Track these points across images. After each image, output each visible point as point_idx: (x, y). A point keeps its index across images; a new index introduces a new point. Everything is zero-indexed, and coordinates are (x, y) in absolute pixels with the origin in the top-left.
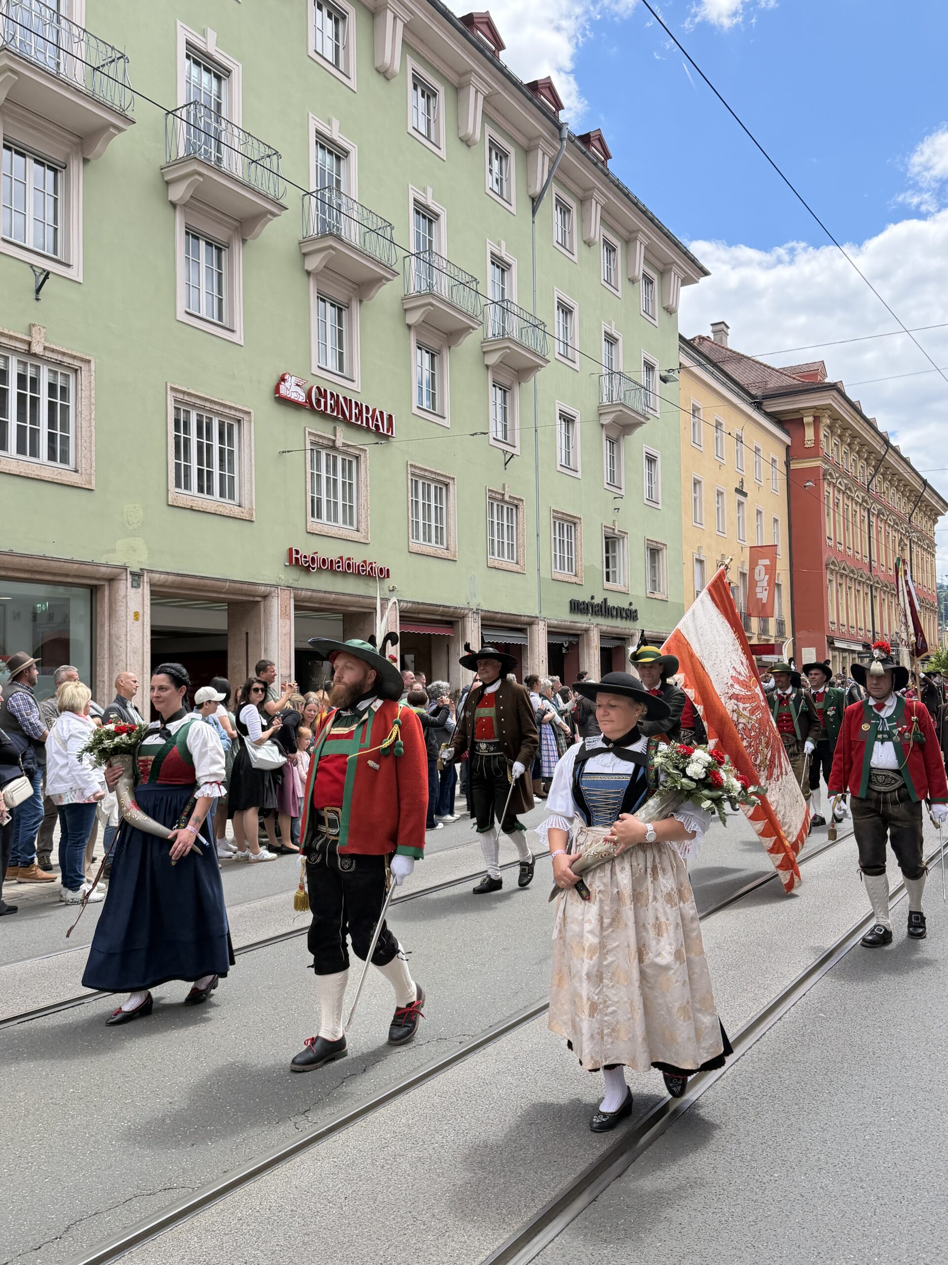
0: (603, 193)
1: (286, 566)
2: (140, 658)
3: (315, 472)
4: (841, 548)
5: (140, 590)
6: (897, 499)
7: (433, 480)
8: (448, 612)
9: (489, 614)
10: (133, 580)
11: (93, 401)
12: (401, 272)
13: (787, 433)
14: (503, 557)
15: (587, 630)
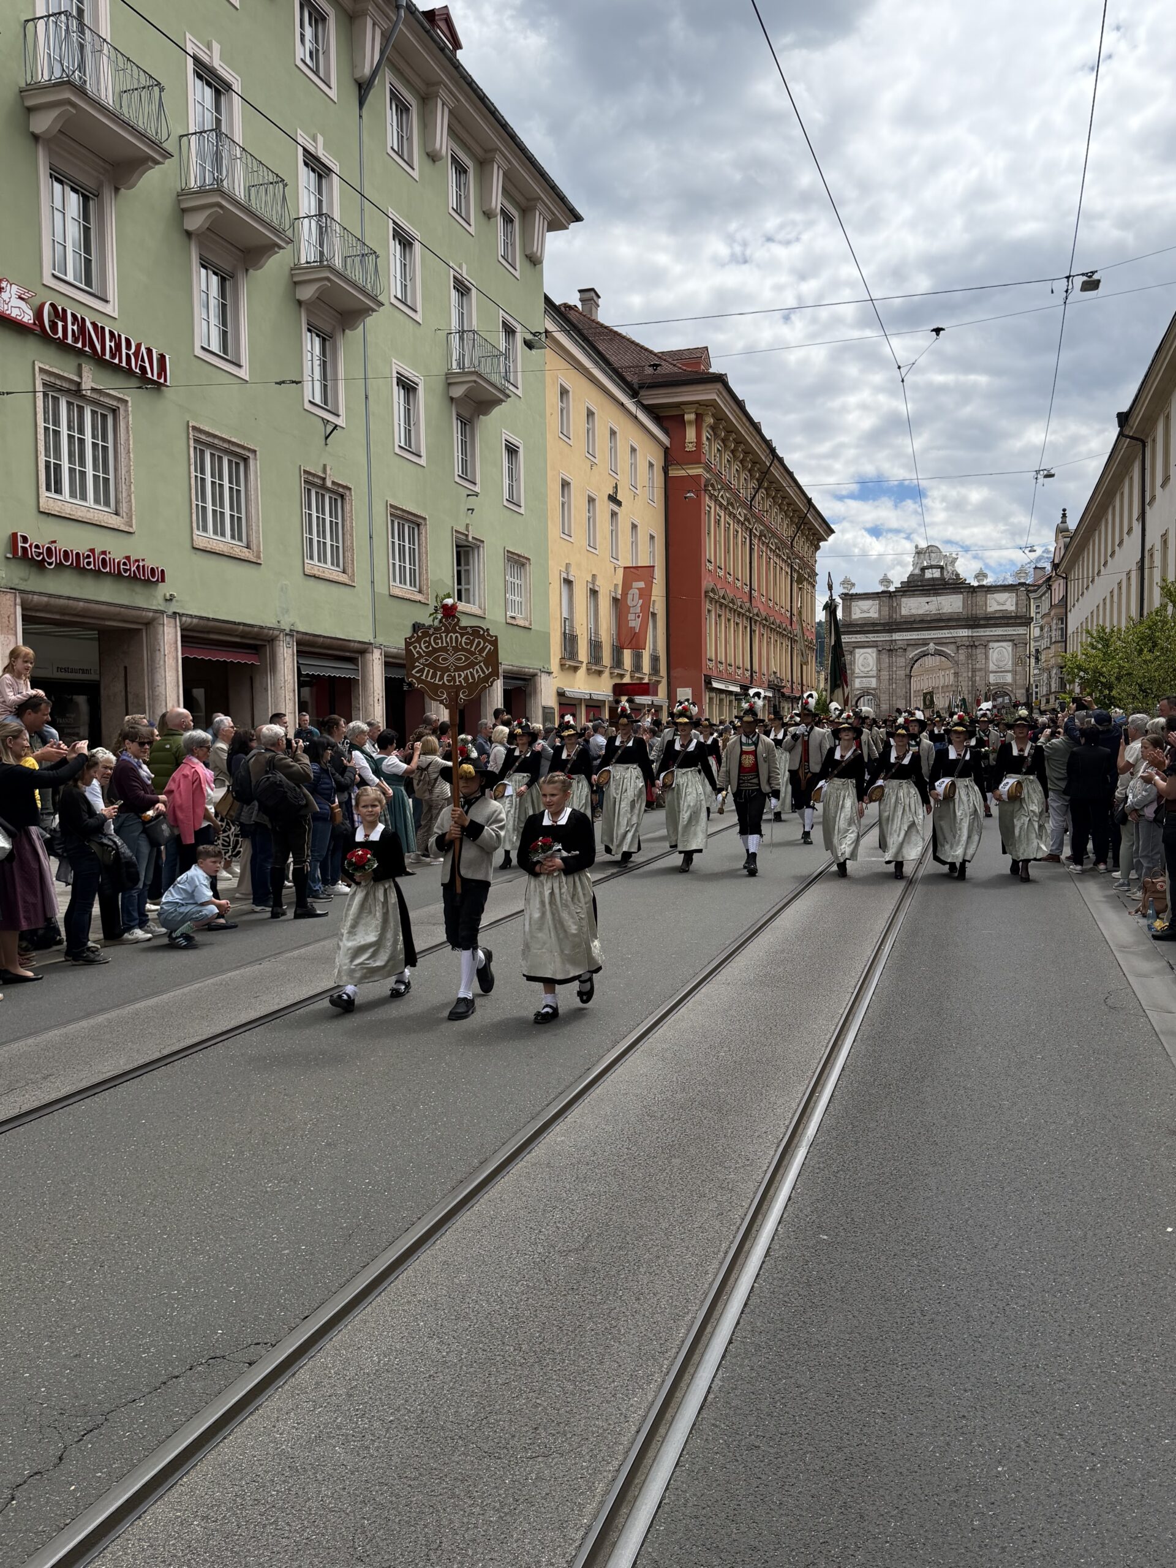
0: (451, 92)
1: (8, 558)
3: (51, 427)
4: (722, 573)
6: (780, 520)
7: (226, 451)
8: (250, 633)
9: (307, 637)
12: (176, 153)
13: (666, 431)
14: (325, 562)
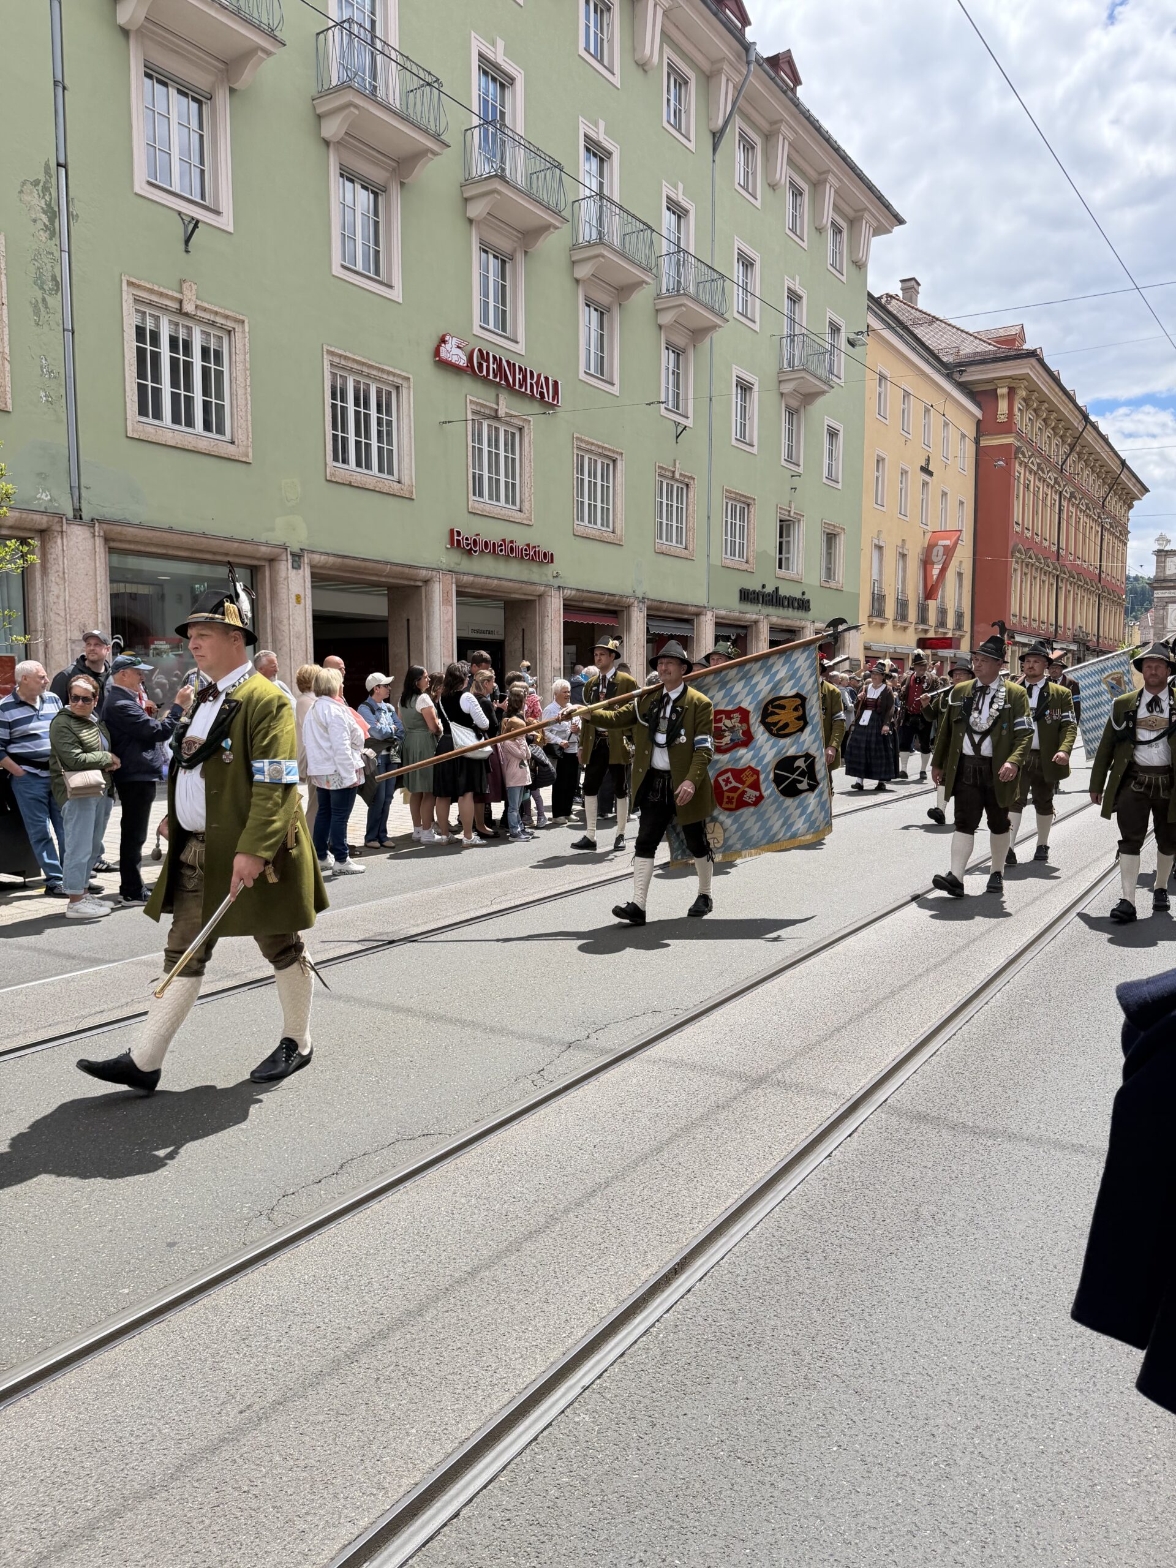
0: (791, 127)
1: (447, 548)
2: (303, 643)
3: (477, 445)
4: (1029, 534)
5: (301, 572)
6: (1091, 482)
7: (600, 455)
8: (613, 601)
9: (655, 603)
10: (293, 561)
11: (248, 366)
12: (570, 220)
13: (979, 405)
14: (671, 541)
15: (756, 622)
